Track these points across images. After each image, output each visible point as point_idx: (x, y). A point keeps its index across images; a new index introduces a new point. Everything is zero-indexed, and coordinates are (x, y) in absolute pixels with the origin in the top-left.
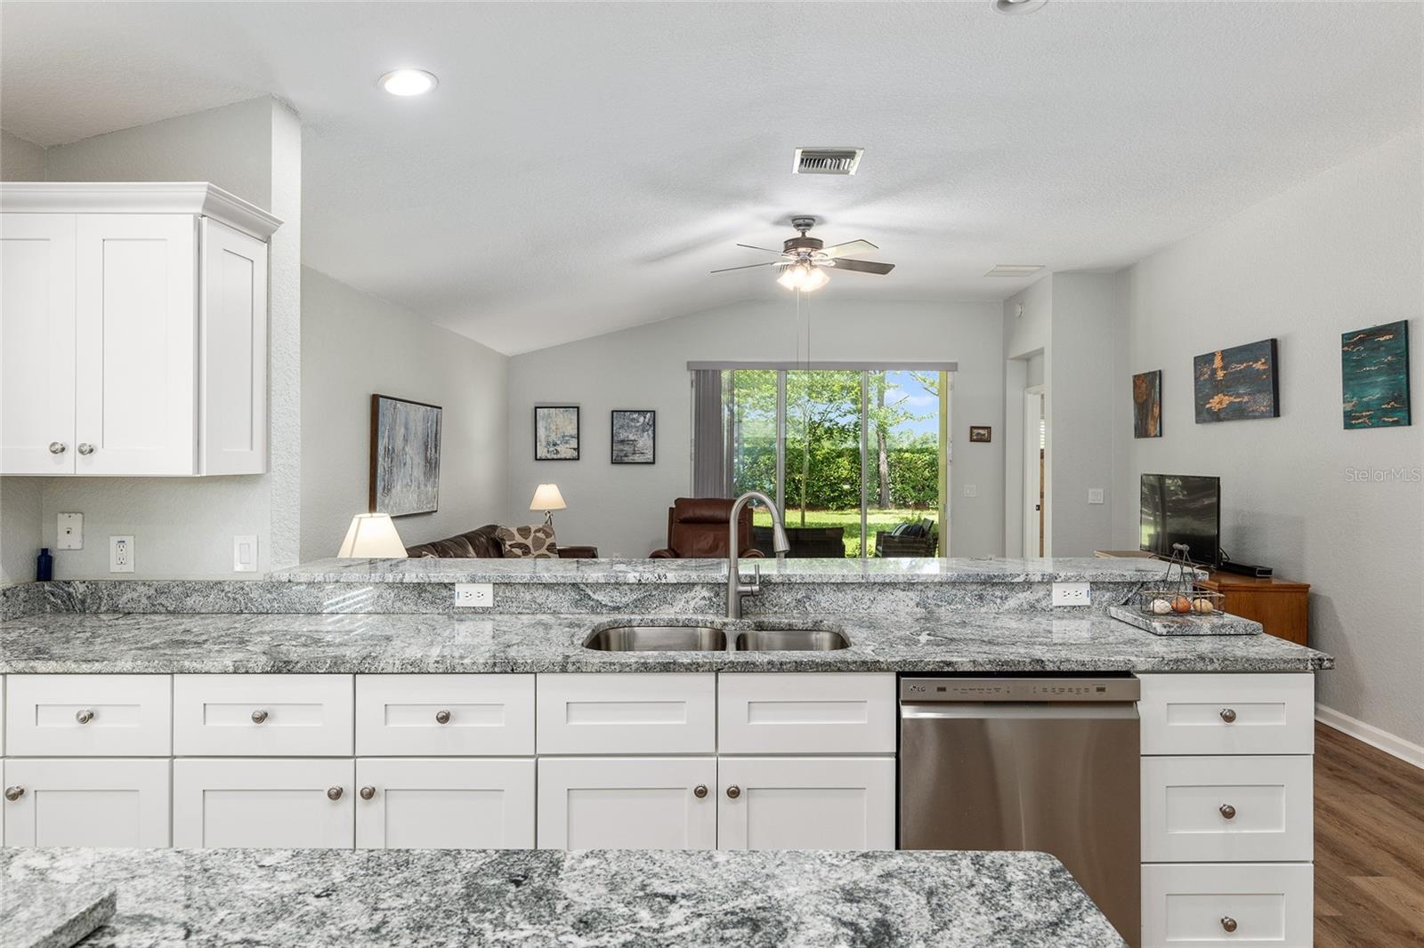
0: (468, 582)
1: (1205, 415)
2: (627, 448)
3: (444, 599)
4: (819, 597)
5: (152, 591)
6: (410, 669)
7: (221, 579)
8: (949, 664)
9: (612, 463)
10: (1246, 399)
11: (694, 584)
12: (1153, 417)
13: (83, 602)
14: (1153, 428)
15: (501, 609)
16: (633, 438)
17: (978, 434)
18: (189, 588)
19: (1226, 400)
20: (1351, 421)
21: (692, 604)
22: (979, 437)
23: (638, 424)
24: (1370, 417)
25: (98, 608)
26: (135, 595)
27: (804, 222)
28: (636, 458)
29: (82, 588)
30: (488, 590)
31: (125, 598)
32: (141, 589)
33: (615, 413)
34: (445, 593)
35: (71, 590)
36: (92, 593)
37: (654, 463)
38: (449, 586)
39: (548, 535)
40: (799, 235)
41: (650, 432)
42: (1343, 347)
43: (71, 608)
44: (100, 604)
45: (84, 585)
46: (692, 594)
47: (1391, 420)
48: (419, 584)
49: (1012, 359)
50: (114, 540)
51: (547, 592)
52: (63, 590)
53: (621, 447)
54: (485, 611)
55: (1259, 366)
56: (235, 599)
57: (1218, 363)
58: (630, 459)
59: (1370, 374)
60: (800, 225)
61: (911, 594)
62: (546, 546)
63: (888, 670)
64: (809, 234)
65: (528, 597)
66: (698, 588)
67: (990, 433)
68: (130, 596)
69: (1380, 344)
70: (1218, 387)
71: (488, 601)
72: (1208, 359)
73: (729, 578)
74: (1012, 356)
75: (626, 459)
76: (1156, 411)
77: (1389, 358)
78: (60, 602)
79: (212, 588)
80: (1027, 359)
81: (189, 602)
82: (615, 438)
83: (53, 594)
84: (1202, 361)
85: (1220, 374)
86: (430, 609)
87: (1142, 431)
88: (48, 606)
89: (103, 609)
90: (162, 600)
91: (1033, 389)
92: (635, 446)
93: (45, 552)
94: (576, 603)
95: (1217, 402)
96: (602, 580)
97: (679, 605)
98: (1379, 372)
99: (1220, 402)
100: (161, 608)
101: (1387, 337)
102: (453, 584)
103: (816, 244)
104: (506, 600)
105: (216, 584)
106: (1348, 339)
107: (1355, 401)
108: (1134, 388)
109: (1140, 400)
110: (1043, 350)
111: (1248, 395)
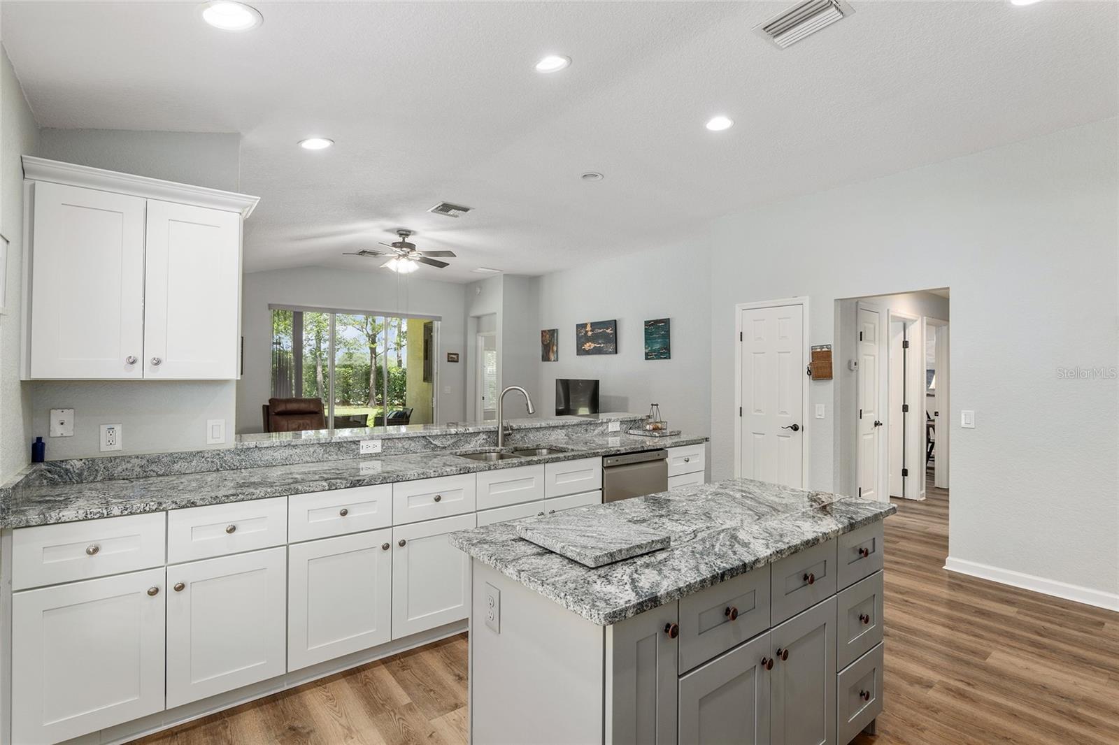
0: (369, 440)
1: (581, 351)
3: (353, 450)
4: (531, 435)
5: (144, 462)
6: (422, 476)
7: (201, 450)
8: (618, 451)
10: (602, 345)
11: (479, 433)
12: (553, 351)
13: (80, 475)
14: (552, 357)
15: (385, 453)
17: (451, 358)
18: (175, 458)
19: (593, 345)
20: (647, 356)
21: (479, 442)
24: (655, 355)
25: (94, 478)
26: (129, 466)
27: (404, 233)
29: (79, 464)
30: (379, 443)
31: (120, 469)
32: (134, 461)
34: (354, 447)
35: (68, 467)
36: (89, 468)
37: (241, 374)
38: (356, 443)
40: (400, 240)
42: (645, 326)
43: (69, 480)
44: (97, 475)
45: (81, 462)
46: (478, 438)
47: (662, 357)
48: (339, 443)
50: (104, 429)
51: (410, 442)
52: (60, 467)
54: (377, 455)
55: (608, 331)
56: (212, 462)
57: (589, 328)
59: (655, 338)
60: (403, 234)
61: (563, 431)
63: (599, 456)
64: (407, 240)
65: (400, 445)
66: (481, 434)
67: (458, 357)
68: (124, 467)
69: (659, 327)
70: (588, 339)
71: (379, 450)
72: (584, 326)
73: (498, 428)
74: (470, 317)
76: (555, 349)
77: (664, 333)
78: (56, 477)
79: (195, 456)
80: (478, 318)
81: (176, 467)
83: (49, 472)
84: (581, 327)
85: (590, 334)
86: (346, 457)
87: (546, 358)
88: (45, 481)
89: (99, 478)
90: (154, 467)
91: (481, 334)
93: (39, 439)
94: (425, 447)
95: (587, 346)
96: (439, 434)
97: (473, 444)
98: (659, 338)
99: (590, 346)
100: (152, 473)
101: (662, 324)
102: (359, 441)
103: (412, 247)
104: (388, 448)
105: (198, 453)
106: (647, 323)
107: (650, 348)
108: (542, 337)
109: (545, 343)
110: (495, 313)
111: (603, 343)
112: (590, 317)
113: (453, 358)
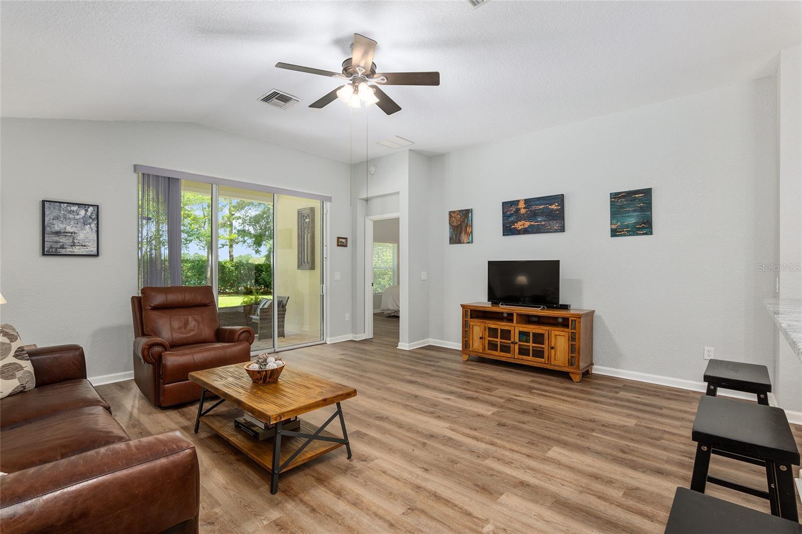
1: (509, 231)
2: (63, 240)
9: (44, 254)
10: (542, 223)
12: (466, 233)
14: (464, 237)
16: (71, 230)
17: (341, 242)
19: (528, 224)
20: (614, 233)
22: (342, 244)
23: (78, 217)
24: (628, 231)
28: (74, 250)
33: (47, 205)
37: (97, 255)
39: (13, 338)
41: (93, 226)
42: (611, 199)
47: (642, 232)
49: (361, 199)
53: (56, 238)
55: (553, 207)
57: (522, 205)
58: (68, 250)
59: (628, 212)
62: (12, 353)
67: (347, 241)
69: (636, 198)
70: (520, 218)
72: (515, 203)
74: (361, 197)
75: (63, 251)
76: (469, 229)
77: (641, 205)
80: (367, 200)
82: (48, 229)
84: (509, 204)
85: (523, 211)
87: (456, 239)
92: (73, 239)
95: (519, 225)
98: (635, 211)
99: (524, 225)
101: (641, 195)
106: (614, 195)
107: (619, 224)
108: (450, 218)
109: (455, 224)
110: (398, 193)
111: (545, 221)
112: (522, 192)
113: (342, 242)
